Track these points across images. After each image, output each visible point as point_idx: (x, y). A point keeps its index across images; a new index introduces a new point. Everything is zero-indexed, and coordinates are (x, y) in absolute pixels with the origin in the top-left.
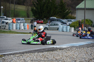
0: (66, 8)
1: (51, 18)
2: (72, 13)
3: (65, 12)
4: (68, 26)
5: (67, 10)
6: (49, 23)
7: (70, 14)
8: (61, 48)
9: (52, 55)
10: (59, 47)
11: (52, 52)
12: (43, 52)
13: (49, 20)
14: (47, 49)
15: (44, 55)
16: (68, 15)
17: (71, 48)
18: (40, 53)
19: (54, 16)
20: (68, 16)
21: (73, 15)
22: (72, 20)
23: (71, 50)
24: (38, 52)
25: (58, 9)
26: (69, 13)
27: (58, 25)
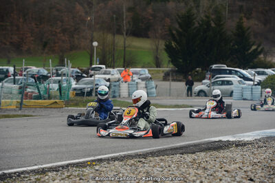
0: (250, 40)
1: (214, 67)
2: (266, 55)
3: (250, 51)
4: (256, 85)
5: (254, 47)
6: (210, 79)
7: (262, 56)
8: (239, 141)
9: (218, 160)
10: (234, 140)
11: (215, 153)
12: (194, 153)
13: (209, 73)
14: (204, 144)
15: (197, 161)
16: (256, 58)
17: (264, 143)
18: (185, 156)
19: (221, 61)
20: (256, 60)
21: (269, 59)
22: (266, 70)
23: (265, 146)
24: (183, 154)
25: (231, 44)
26: (260, 53)
27: (232, 84)
